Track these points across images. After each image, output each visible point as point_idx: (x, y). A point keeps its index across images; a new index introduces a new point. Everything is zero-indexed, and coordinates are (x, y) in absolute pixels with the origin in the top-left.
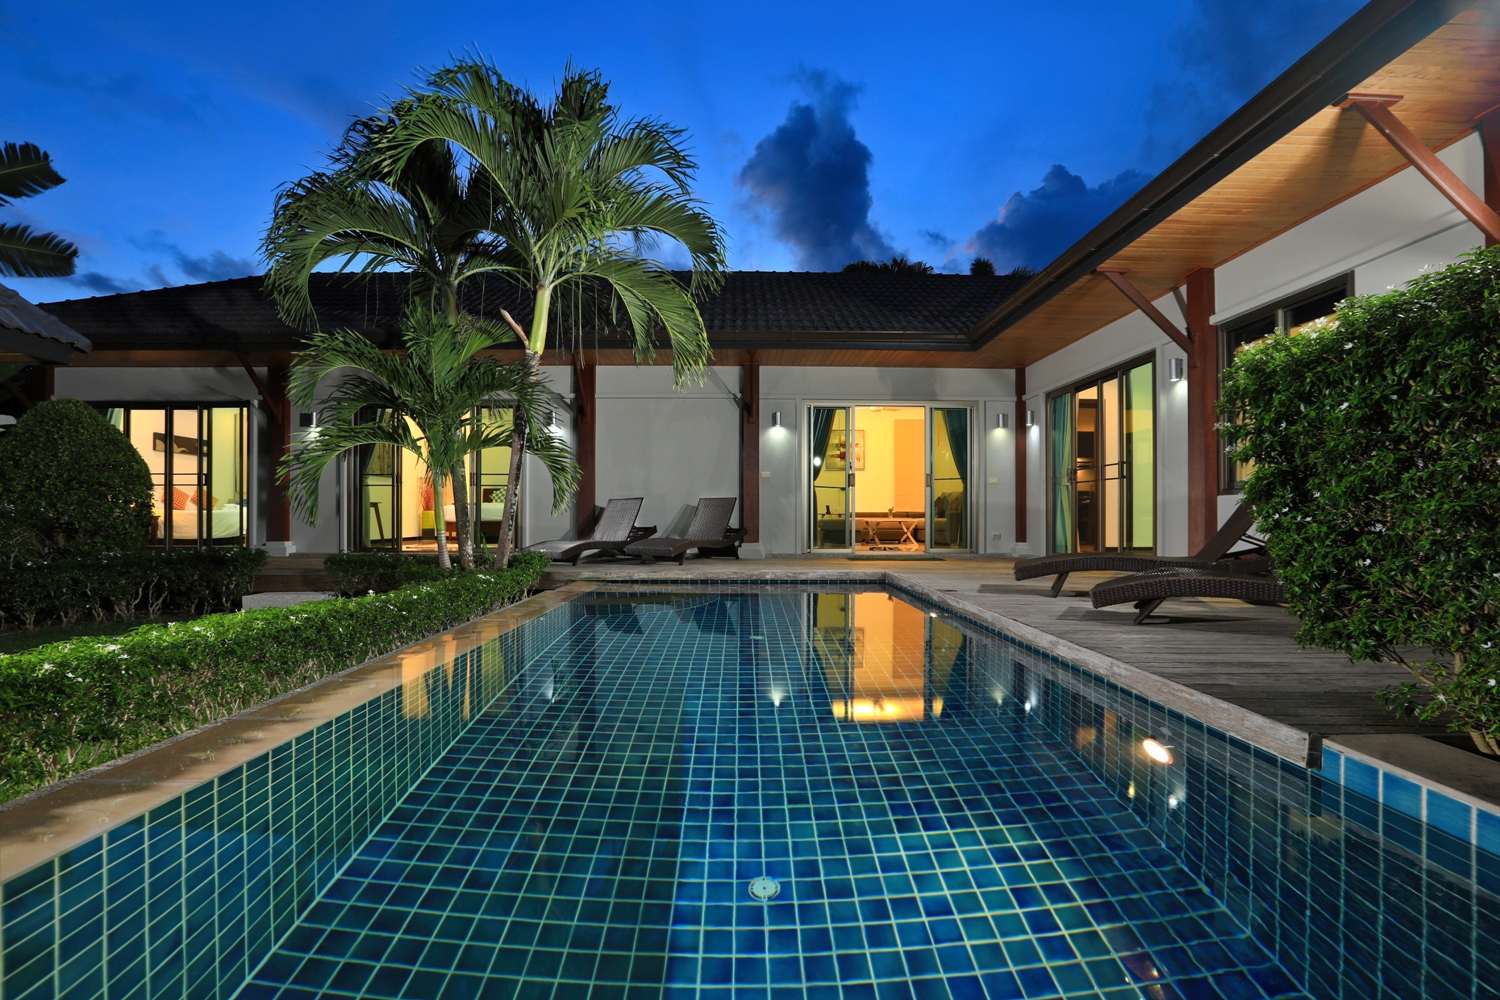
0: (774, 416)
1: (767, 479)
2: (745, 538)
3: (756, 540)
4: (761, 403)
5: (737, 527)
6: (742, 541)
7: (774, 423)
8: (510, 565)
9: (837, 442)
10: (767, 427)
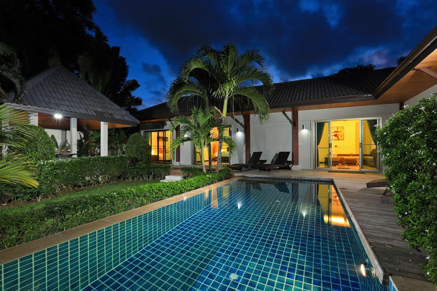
0: (303, 126)
1: (301, 146)
2: (294, 163)
3: (298, 164)
4: (299, 122)
5: (291, 160)
6: (293, 165)
7: (303, 128)
8: (219, 172)
9: (333, 131)
10: (301, 130)
